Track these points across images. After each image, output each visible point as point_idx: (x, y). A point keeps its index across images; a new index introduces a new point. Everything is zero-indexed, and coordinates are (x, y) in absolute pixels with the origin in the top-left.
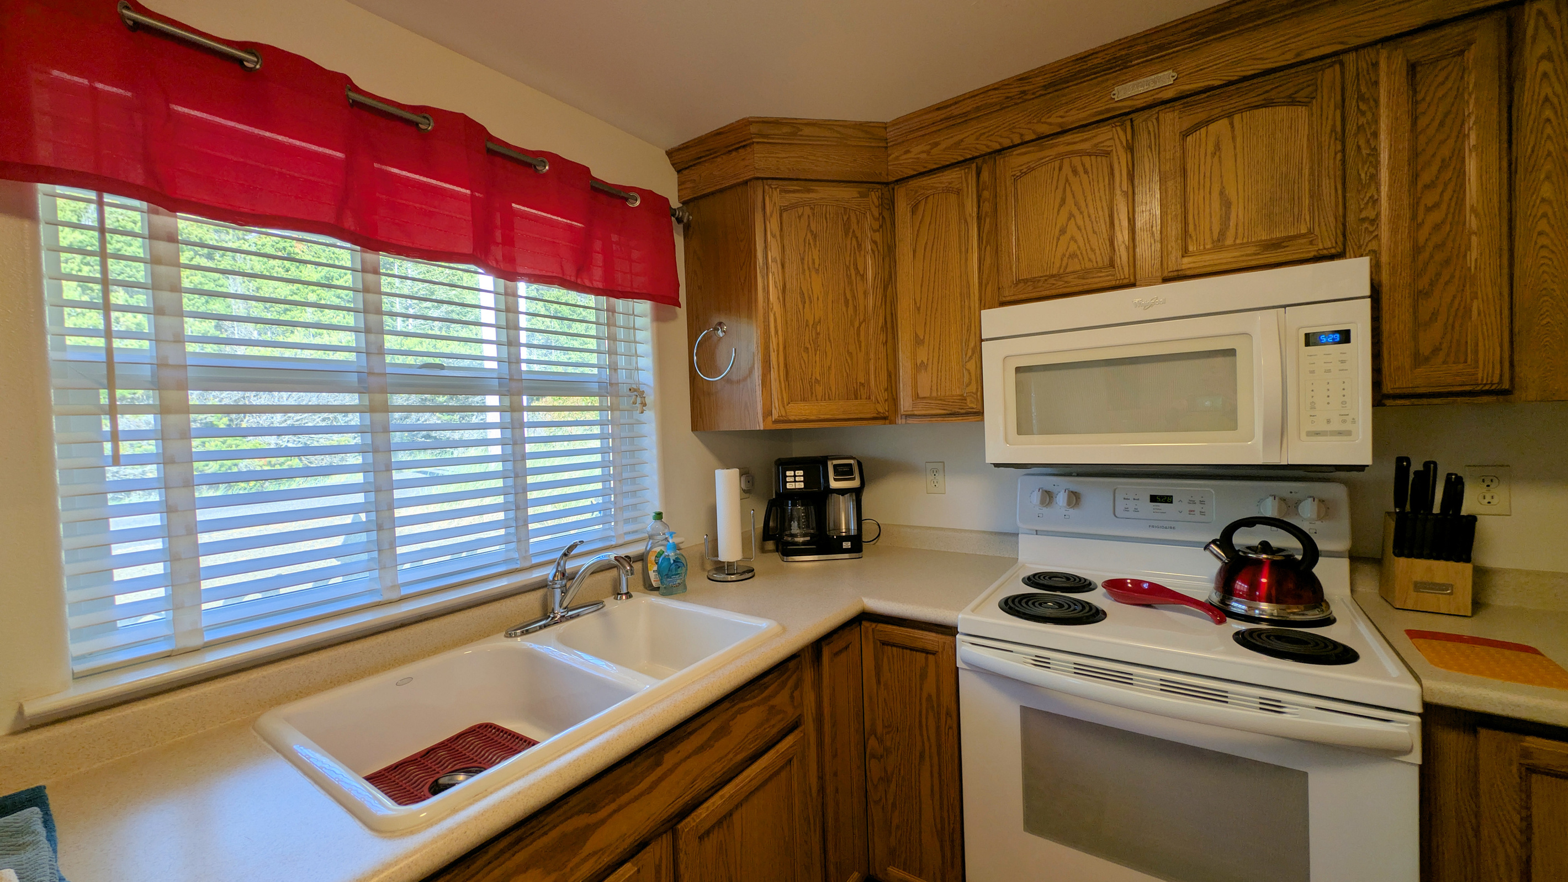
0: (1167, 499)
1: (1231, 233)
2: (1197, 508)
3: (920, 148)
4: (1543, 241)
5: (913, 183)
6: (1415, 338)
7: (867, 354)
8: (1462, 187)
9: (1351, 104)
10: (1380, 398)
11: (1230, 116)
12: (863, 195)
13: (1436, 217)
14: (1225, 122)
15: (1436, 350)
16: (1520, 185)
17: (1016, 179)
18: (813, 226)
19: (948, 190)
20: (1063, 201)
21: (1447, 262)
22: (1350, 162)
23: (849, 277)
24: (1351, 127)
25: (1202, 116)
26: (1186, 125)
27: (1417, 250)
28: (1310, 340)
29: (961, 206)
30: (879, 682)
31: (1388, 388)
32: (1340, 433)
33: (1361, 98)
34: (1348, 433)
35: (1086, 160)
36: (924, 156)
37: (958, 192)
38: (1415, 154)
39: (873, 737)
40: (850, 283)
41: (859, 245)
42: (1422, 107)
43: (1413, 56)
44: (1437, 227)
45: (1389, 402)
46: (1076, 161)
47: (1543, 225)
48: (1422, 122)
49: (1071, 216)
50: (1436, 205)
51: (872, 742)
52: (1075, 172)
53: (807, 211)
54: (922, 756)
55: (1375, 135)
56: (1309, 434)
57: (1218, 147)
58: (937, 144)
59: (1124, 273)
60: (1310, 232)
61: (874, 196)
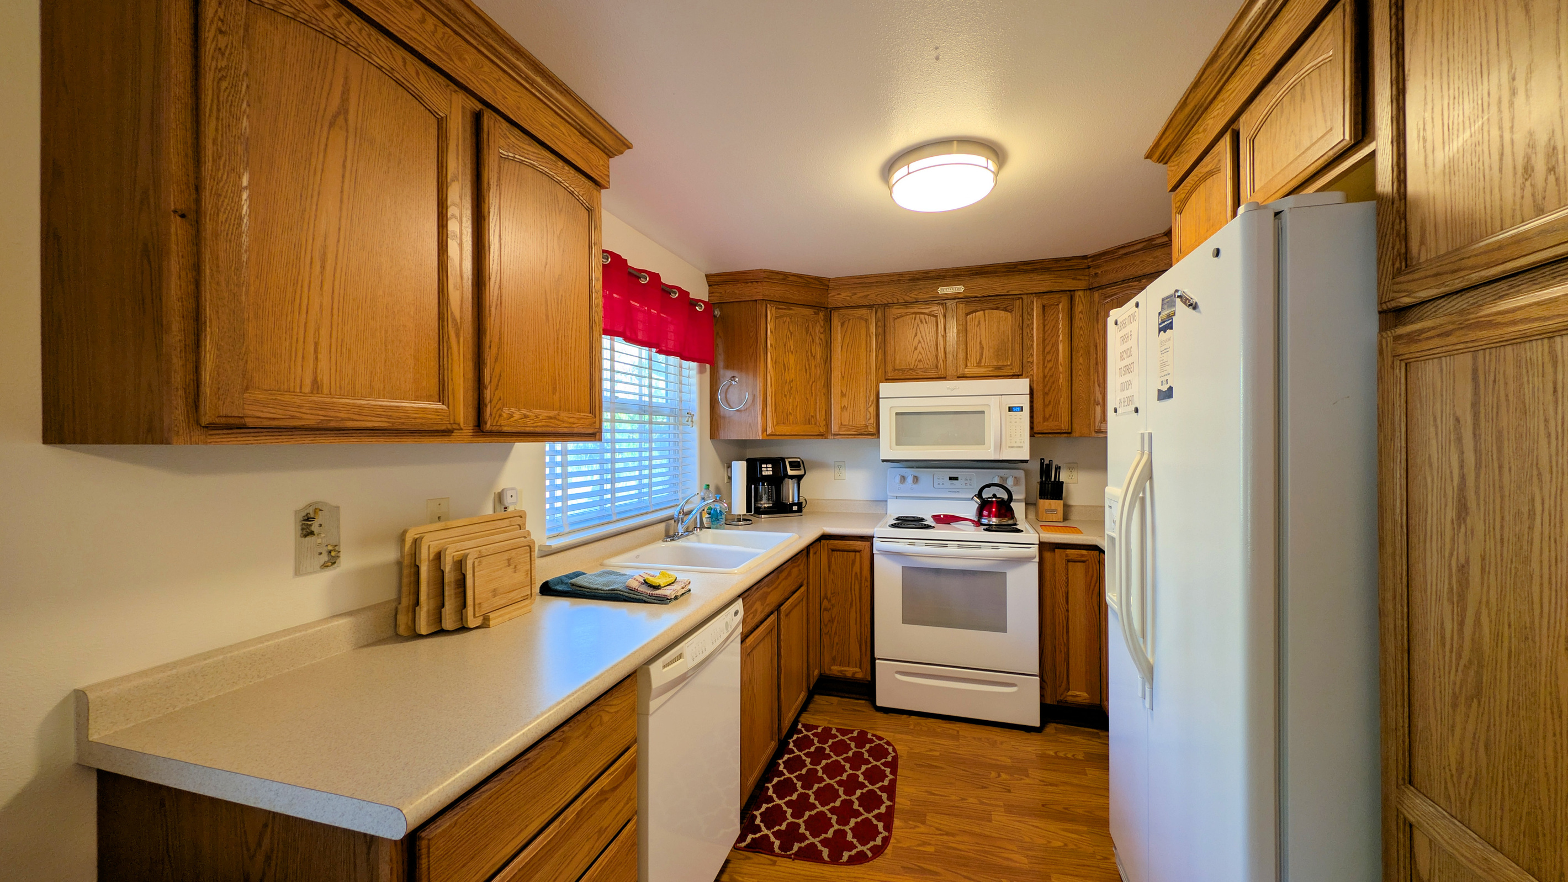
0: (956, 479)
1: (983, 361)
2: (968, 482)
3: (846, 294)
4: (1081, 378)
5: (843, 311)
6: (1044, 411)
7: (816, 399)
8: (1058, 354)
9: (1025, 315)
10: (1033, 434)
11: (984, 310)
12: (816, 314)
13: (1050, 365)
14: (982, 312)
15: (1051, 415)
16: (1074, 357)
17: (895, 319)
18: (791, 328)
19: (861, 318)
20: (916, 335)
21: (1053, 382)
22: (1024, 338)
23: (808, 357)
24: (1025, 325)
25: (974, 308)
26: (967, 311)
27: (1045, 377)
28: (1010, 409)
29: (868, 328)
30: (829, 570)
31: (1036, 430)
32: (1019, 447)
33: (1028, 313)
34: (1022, 447)
35: (926, 316)
36: (848, 298)
37: (866, 320)
38: (1044, 340)
39: (825, 600)
40: (808, 360)
41: (813, 341)
42: (1046, 322)
43: (1045, 302)
44: (1051, 369)
45: (1036, 435)
46: (922, 316)
47: (1080, 373)
48: (1047, 328)
49: (919, 342)
50: (1051, 360)
51: (825, 603)
52: (921, 321)
53: (788, 319)
54: (851, 604)
55: (1033, 329)
56: (1010, 447)
57: (979, 322)
58: (855, 294)
59: (942, 373)
60: (1011, 364)
61: (821, 314)
